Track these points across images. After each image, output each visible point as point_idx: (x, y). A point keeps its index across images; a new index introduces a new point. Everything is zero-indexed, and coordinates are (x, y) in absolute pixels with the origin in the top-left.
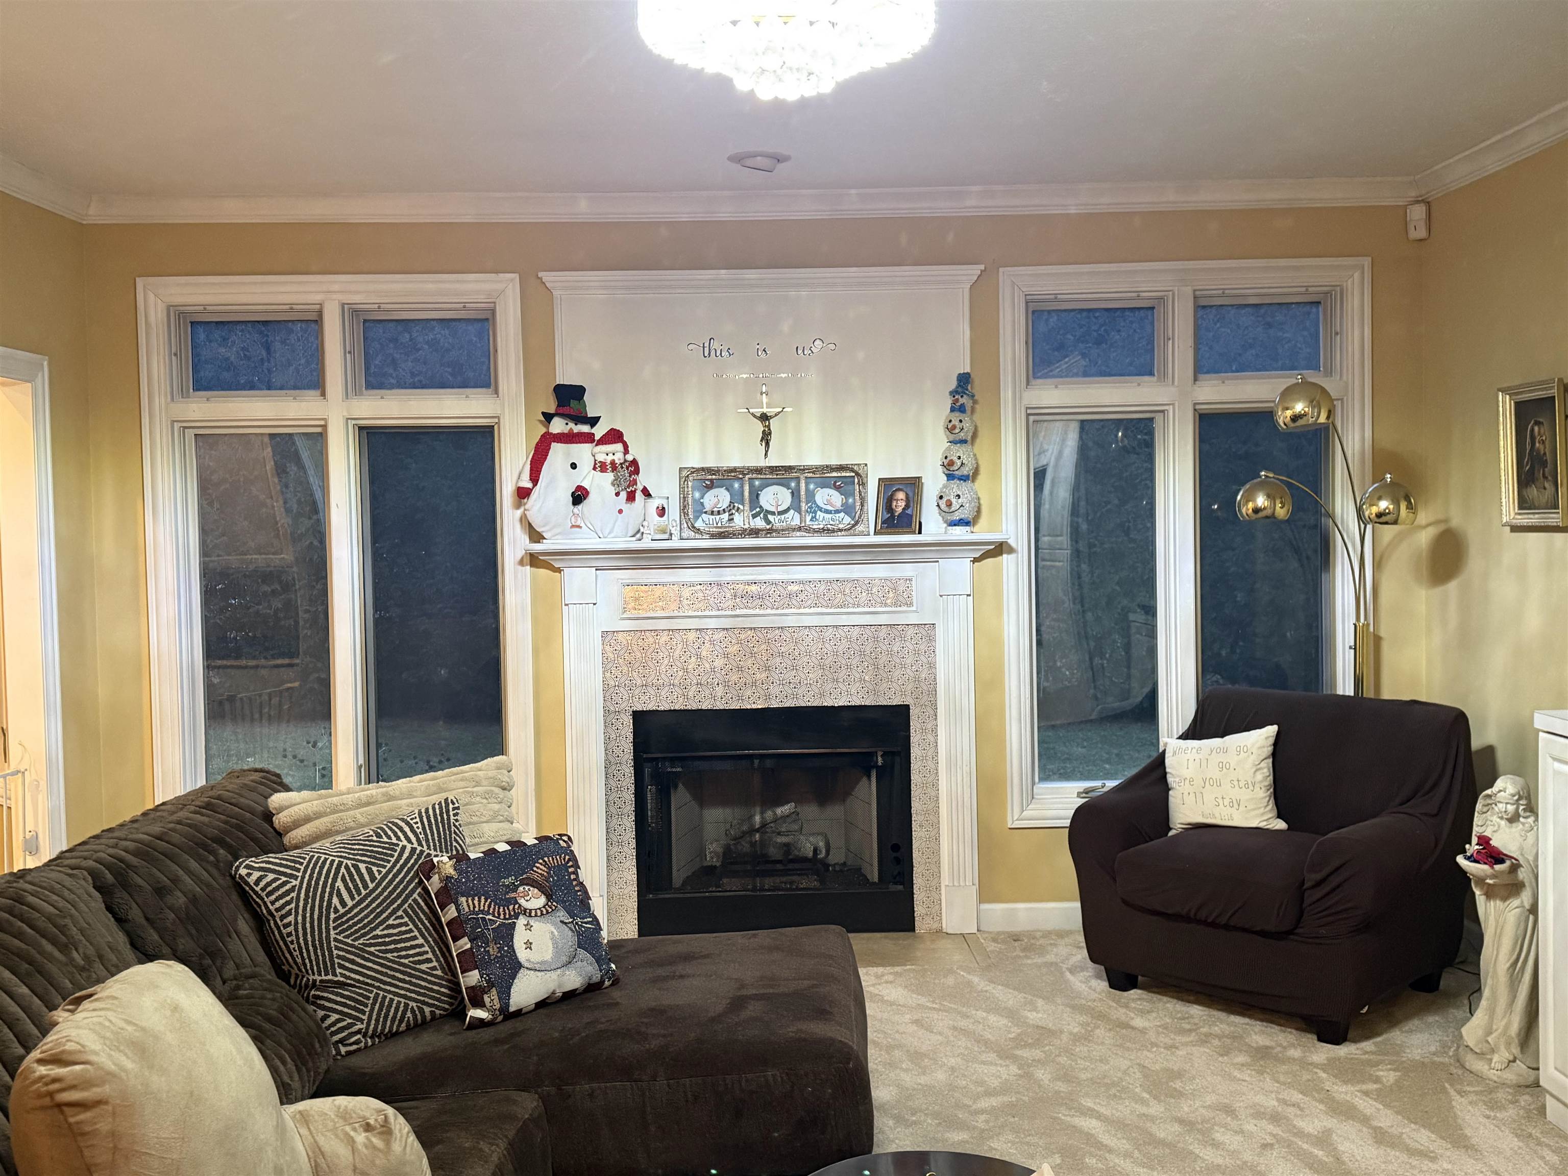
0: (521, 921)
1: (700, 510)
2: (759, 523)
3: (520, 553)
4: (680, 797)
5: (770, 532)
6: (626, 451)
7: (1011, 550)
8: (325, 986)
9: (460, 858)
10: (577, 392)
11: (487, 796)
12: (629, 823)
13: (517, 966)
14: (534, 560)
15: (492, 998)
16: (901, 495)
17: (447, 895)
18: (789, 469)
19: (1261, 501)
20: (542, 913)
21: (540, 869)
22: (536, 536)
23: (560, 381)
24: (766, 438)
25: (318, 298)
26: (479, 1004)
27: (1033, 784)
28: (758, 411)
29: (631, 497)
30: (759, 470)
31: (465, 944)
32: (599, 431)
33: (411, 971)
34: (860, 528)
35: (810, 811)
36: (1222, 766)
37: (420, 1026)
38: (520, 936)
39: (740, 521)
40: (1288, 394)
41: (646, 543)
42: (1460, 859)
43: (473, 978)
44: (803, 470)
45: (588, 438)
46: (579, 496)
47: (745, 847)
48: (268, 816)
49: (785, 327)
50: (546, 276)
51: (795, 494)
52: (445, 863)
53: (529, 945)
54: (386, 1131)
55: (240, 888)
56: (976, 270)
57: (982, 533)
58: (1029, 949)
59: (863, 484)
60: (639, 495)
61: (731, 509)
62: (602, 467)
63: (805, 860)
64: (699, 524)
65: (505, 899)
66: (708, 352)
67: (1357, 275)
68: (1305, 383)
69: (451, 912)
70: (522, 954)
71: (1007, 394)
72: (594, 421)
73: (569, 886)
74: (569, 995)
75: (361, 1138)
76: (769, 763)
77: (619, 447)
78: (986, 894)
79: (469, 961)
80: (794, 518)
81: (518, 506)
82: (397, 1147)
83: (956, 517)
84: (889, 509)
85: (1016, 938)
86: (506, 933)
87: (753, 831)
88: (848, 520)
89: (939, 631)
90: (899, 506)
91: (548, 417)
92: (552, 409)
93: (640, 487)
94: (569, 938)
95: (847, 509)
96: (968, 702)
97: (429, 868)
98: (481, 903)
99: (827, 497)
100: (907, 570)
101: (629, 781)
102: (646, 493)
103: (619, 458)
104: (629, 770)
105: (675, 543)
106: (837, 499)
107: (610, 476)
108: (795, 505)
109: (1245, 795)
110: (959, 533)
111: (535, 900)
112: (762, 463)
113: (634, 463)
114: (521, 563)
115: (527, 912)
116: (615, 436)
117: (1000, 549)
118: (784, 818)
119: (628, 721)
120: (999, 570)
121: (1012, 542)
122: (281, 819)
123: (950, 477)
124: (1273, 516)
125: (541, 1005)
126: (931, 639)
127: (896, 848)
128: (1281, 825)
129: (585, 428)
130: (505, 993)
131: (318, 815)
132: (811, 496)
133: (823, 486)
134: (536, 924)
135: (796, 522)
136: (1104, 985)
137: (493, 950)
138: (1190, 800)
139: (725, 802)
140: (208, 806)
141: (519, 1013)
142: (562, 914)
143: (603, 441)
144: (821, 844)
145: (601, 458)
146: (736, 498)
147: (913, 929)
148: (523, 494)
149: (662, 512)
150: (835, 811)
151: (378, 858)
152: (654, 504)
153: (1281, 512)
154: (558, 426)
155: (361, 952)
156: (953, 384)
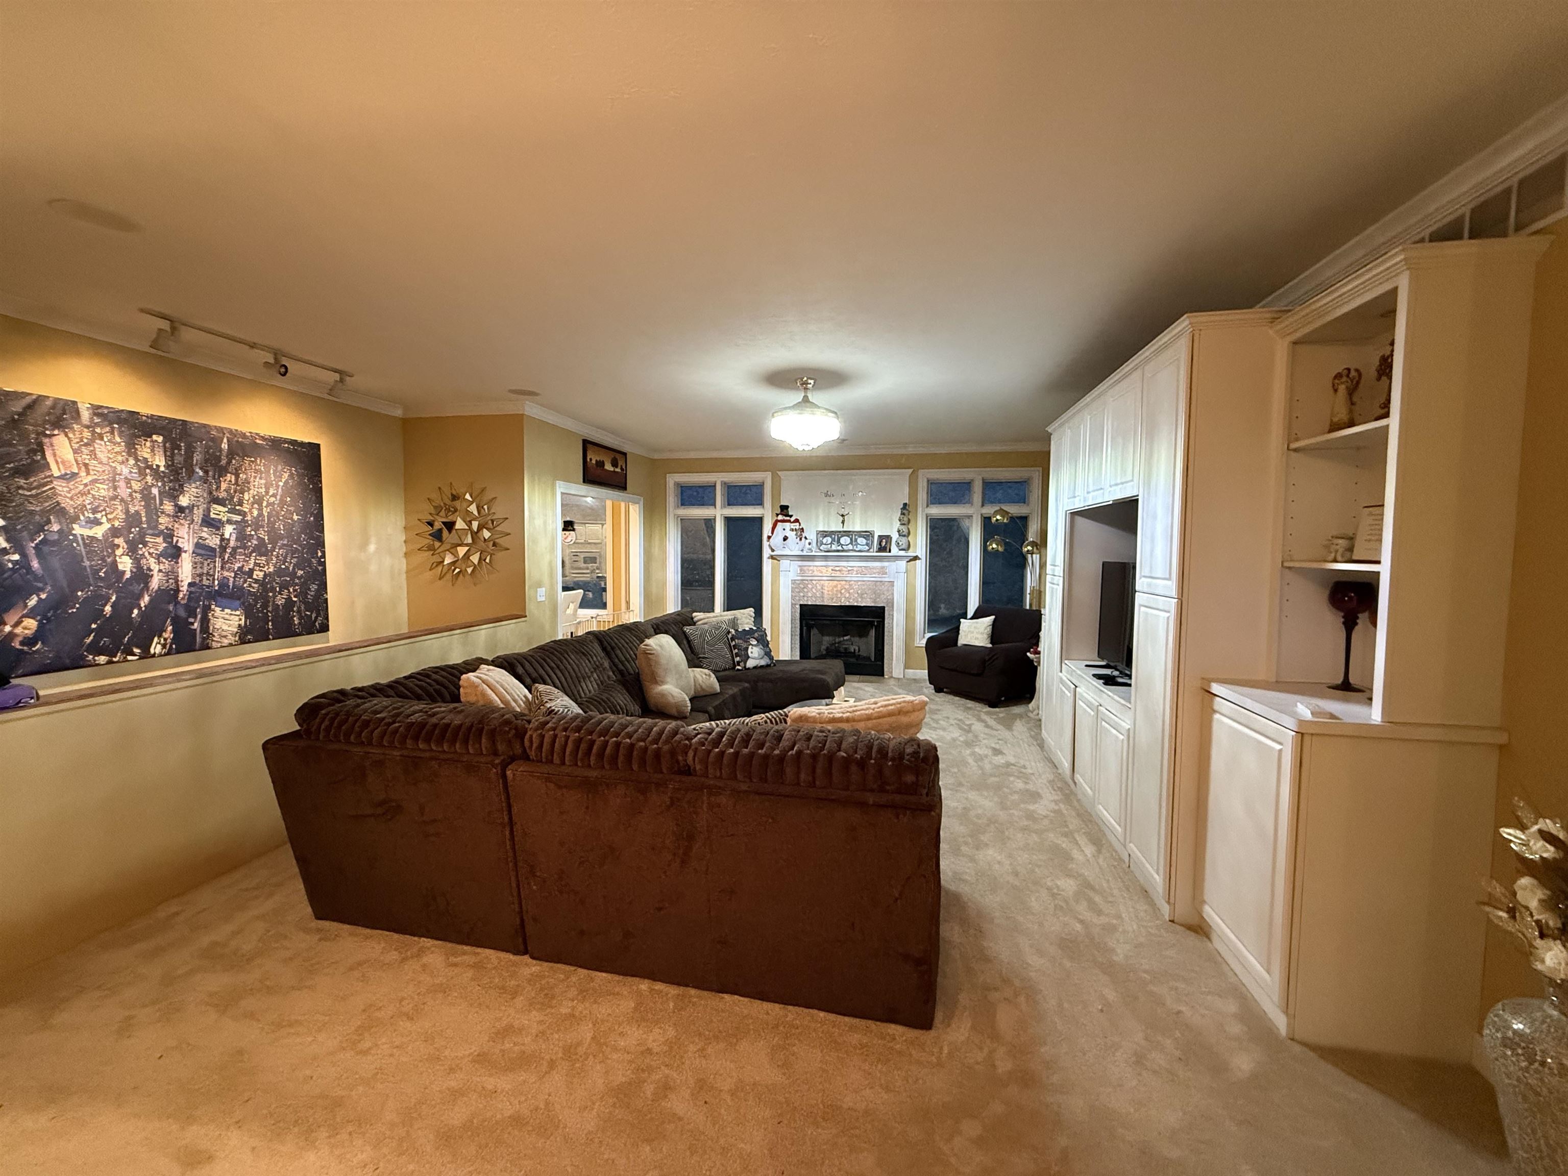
0: (750, 647)
1: (822, 544)
2: (840, 548)
3: (768, 555)
4: (814, 631)
5: (843, 551)
6: (800, 525)
7: (920, 559)
8: (703, 658)
9: (736, 631)
10: (787, 507)
11: (746, 618)
12: (798, 638)
13: (749, 657)
14: (772, 557)
15: (742, 664)
16: (884, 541)
17: (733, 639)
18: (850, 532)
19: (994, 546)
20: (755, 646)
21: (756, 635)
22: (773, 550)
23: (782, 504)
24: (843, 522)
25: (714, 480)
26: (739, 665)
27: (924, 633)
28: (841, 513)
29: (801, 539)
30: (840, 532)
31: (736, 651)
32: (792, 519)
33: (724, 657)
34: (871, 550)
35: (857, 639)
36: (975, 628)
37: (725, 670)
38: (750, 650)
39: (834, 547)
40: (996, 513)
41: (805, 553)
42: (1028, 654)
43: (738, 659)
44: (854, 532)
45: (789, 521)
46: (785, 539)
47: (833, 648)
48: (692, 618)
49: (851, 487)
50: (779, 473)
51: (851, 539)
52: (733, 631)
53: (752, 653)
54: (710, 675)
55: (684, 633)
56: (911, 471)
57: (911, 553)
58: (917, 683)
59: (873, 537)
60: (803, 539)
61: (831, 543)
62: (792, 530)
63: (851, 653)
64: (821, 548)
65: (747, 641)
66: (827, 495)
67: (1037, 473)
68: (1001, 509)
69: (734, 643)
70: (750, 655)
71: (920, 510)
72: (791, 516)
73: (764, 640)
74: (762, 666)
75: (704, 676)
76: (841, 622)
77: (798, 524)
78: (907, 667)
79: (737, 655)
80: (850, 547)
81: (768, 541)
82: (712, 679)
83: (901, 548)
84: (880, 544)
85: (915, 680)
86: (747, 649)
87: (836, 643)
88: (867, 548)
89: (895, 584)
90: (883, 544)
91: (777, 515)
92: (779, 512)
93: (804, 536)
94: (762, 653)
95: (867, 544)
96: (903, 606)
97: (729, 632)
98: (741, 641)
99: (861, 541)
100: (886, 564)
101: (798, 625)
102: (806, 538)
103: (797, 527)
104: (798, 622)
105: (813, 554)
106: (864, 541)
107: (795, 533)
108: (851, 543)
109: (979, 636)
110: (902, 553)
111: (754, 642)
112: (842, 530)
113: (802, 529)
114: (769, 558)
115: (752, 645)
116: (797, 521)
117: (916, 558)
118: (847, 640)
119: (798, 606)
120: (915, 566)
121: (920, 556)
122: (695, 619)
123: (900, 535)
124: (998, 550)
125: (755, 668)
126: (893, 586)
127: (879, 651)
128: (990, 646)
129: (788, 518)
130: (745, 663)
131: (704, 619)
132: (856, 540)
133: (860, 537)
134: (754, 648)
135: (851, 548)
136: (934, 691)
137: (743, 653)
138: (963, 637)
139: (829, 635)
140: (678, 615)
141: (749, 669)
142: (761, 647)
143: (793, 522)
144: (857, 648)
145: (792, 527)
146: (833, 540)
147: (883, 675)
148: (769, 537)
149: (810, 544)
150: (864, 639)
151: (717, 629)
152: (807, 541)
153: (1000, 549)
154: (780, 517)
155: (712, 650)
156: (902, 506)
